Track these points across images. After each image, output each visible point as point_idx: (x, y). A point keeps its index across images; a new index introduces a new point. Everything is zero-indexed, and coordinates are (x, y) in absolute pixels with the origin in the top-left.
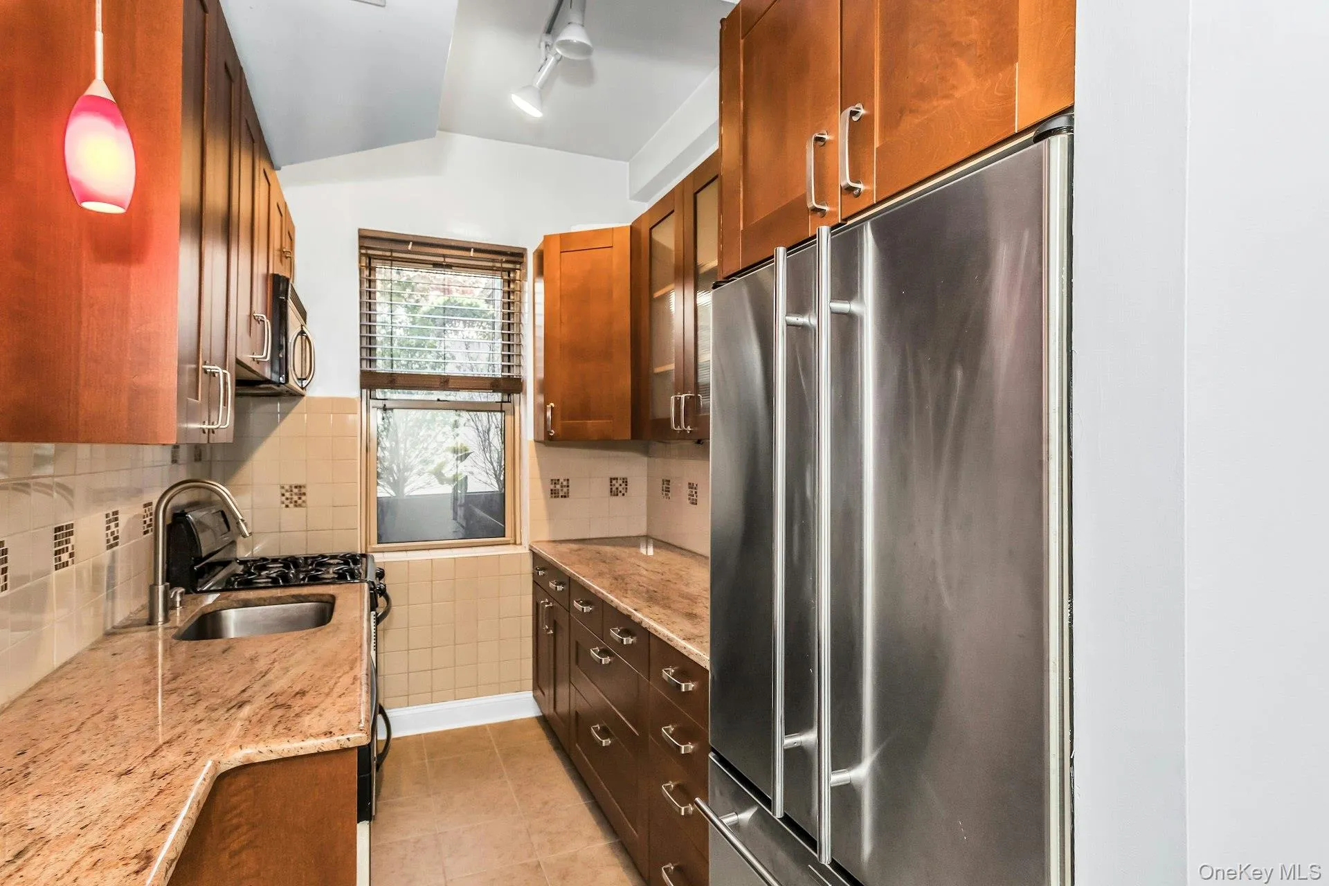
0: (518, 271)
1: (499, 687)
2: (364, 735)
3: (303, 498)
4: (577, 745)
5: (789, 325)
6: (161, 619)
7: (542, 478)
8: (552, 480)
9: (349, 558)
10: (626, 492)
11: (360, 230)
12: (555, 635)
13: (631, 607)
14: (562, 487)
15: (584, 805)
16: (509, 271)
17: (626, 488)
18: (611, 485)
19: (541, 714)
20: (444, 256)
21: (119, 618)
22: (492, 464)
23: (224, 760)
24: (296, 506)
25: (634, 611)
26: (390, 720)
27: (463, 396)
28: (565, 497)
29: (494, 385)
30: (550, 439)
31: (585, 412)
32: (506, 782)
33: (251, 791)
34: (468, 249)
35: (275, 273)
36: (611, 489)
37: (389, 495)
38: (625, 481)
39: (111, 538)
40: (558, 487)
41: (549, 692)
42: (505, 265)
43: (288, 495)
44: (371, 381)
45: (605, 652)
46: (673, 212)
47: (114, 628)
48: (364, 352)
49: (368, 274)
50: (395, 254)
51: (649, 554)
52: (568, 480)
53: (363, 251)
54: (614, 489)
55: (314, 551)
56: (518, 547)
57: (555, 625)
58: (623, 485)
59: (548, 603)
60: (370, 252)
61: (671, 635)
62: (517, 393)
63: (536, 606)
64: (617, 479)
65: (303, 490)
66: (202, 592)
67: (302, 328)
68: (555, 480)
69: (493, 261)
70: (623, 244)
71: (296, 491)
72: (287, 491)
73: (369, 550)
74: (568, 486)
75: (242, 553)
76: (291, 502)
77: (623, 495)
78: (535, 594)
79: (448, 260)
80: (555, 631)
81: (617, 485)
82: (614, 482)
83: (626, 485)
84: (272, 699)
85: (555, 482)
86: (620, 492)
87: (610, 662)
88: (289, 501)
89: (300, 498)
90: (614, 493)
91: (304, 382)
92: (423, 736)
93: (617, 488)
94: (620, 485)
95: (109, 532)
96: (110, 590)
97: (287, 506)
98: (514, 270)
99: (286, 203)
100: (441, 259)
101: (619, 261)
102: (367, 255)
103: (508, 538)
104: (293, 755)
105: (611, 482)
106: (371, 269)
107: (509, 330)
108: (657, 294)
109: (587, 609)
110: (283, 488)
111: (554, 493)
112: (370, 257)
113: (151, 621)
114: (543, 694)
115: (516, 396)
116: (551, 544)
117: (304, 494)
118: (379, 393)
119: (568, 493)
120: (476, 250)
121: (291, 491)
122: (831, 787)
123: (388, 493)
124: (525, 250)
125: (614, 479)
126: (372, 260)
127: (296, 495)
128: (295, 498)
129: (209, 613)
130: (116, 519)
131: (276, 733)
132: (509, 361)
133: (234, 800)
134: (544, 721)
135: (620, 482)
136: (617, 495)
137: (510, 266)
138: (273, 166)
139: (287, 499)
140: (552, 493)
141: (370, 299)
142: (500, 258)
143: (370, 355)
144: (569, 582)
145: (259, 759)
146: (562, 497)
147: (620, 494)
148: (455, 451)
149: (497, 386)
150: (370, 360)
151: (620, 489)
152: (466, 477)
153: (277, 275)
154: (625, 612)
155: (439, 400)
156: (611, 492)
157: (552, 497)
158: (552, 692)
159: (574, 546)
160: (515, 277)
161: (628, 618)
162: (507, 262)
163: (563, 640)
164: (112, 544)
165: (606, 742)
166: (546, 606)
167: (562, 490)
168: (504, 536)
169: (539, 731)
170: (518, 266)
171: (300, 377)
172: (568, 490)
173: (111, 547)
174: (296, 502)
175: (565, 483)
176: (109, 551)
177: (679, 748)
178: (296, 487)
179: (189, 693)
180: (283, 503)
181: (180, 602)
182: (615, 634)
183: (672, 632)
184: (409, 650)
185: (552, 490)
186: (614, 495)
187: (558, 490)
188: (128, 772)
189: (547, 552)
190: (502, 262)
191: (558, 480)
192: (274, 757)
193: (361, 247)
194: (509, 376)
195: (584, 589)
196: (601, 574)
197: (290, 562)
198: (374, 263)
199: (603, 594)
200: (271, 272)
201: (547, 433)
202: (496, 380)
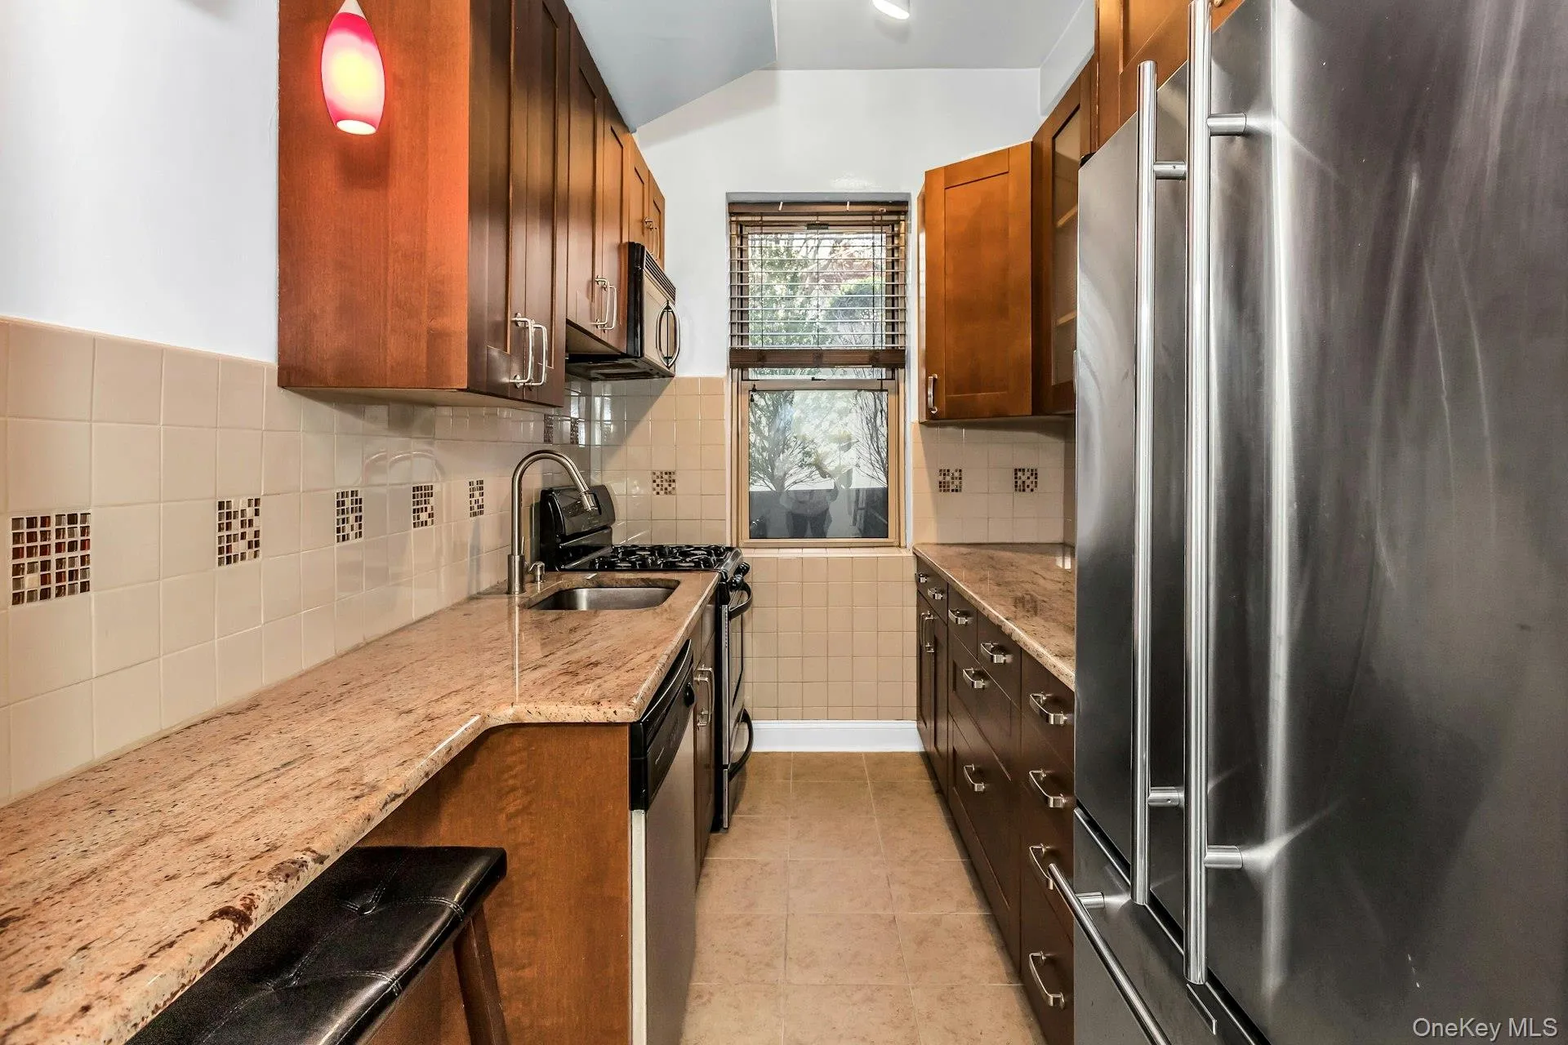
0: (903, 223)
1: (877, 712)
2: (632, 711)
3: (673, 485)
4: (954, 788)
5: (1159, 177)
6: (517, 589)
7: (929, 468)
8: (941, 471)
9: (713, 549)
10: (1036, 487)
11: (727, 194)
12: (935, 654)
13: (1003, 615)
14: (953, 478)
15: (961, 864)
16: (893, 224)
17: (1036, 482)
18: (1016, 478)
19: (923, 750)
20: (818, 214)
21: (485, 586)
22: (880, 455)
23: (493, 714)
24: (666, 493)
25: (1005, 620)
26: (754, 731)
27: (838, 374)
28: (957, 491)
29: (874, 358)
30: (932, 420)
31: (974, 382)
32: (873, 819)
33: (525, 754)
34: (845, 204)
35: (631, 241)
36: (1016, 482)
37: (769, 490)
38: (1034, 473)
39: (476, 506)
40: (948, 478)
41: (931, 725)
42: (885, 218)
43: (658, 481)
44: (742, 359)
45: (980, 675)
46: (1078, 108)
47: (478, 593)
48: (736, 327)
49: (739, 243)
50: (765, 218)
51: (1066, 568)
52: (960, 471)
53: (734, 219)
54: (1019, 482)
55: (682, 542)
56: (902, 550)
57: (936, 644)
58: (1032, 478)
59: (929, 616)
60: (741, 219)
61: (1041, 650)
62: (902, 368)
63: (920, 618)
64: (1024, 470)
65: (673, 477)
66: (565, 570)
67: (668, 303)
68: (945, 470)
69: (873, 214)
70: (1023, 166)
71: (665, 477)
72: (658, 477)
73: (741, 545)
74: (960, 478)
75: (618, 540)
76: (662, 489)
77: (1032, 490)
78: (918, 606)
79: (822, 218)
80: (935, 650)
81: (1024, 478)
82: (1019, 474)
83: (1036, 478)
84: (566, 666)
85: (944, 473)
86: (1028, 486)
87: (984, 688)
88: (659, 488)
89: (670, 485)
90: (1020, 487)
91: (670, 360)
92: (792, 754)
93: (1024, 482)
94: (1028, 478)
95: (473, 500)
96: (475, 557)
97: (658, 493)
98: (898, 222)
99: (649, 171)
100: (813, 219)
101: (1017, 190)
102: (738, 222)
103: (892, 537)
104: (560, 721)
105: (1016, 474)
106: (742, 237)
107: (893, 293)
108: (1061, 223)
109: (963, 621)
110: (654, 474)
111: (943, 486)
112: (741, 225)
113: (509, 591)
114: (926, 724)
115: (901, 371)
116: (939, 547)
117: (674, 481)
118: (752, 374)
119: (960, 487)
120: (852, 203)
121: (662, 477)
122: (1207, 869)
123: (768, 486)
124: (909, 195)
125: (1020, 470)
126: (744, 227)
127: (665, 481)
128: (666, 485)
129: (566, 590)
130: (481, 489)
131: (550, 696)
132: (893, 330)
133: (510, 760)
134: (926, 757)
135: (1028, 474)
136: (1024, 490)
137: (895, 218)
138: (626, 129)
139: (658, 485)
140: (940, 487)
141: (742, 269)
142: (880, 209)
143: (742, 332)
144: (947, 588)
145: (527, 720)
146: (953, 490)
147: (1027, 490)
148: (838, 440)
149: (877, 360)
150: (742, 336)
151: (1028, 482)
152: (849, 472)
153: (633, 243)
154: (997, 622)
155: (813, 379)
156: (1016, 486)
157: (941, 491)
158: (933, 725)
159: (964, 550)
160: (899, 231)
161: (998, 629)
162: (889, 213)
163: (942, 659)
164: (478, 511)
165: (979, 787)
166: (927, 618)
167: (953, 483)
168: (887, 537)
169: (920, 768)
170: (902, 217)
171: (666, 356)
172: (960, 483)
173: (475, 514)
174: (666, 489)
175: (957, 474)
176: (473, 518)
177: (1047, 799)
178: (666, 473)
179: (500, 652)
180: (654, 489)
181: (541, 576)
182: (985, 649)
183: (1044, 646)
184: (778, 657)
185: (940, 483)
186: (1020, 491)
187: (947, 483)
188: (410, 711)
189: (931, 556)
190: (882, 214)
191: (948, 471)
192: (542, 720)
193: (731, 214)
194: (893, 347)
195: (960, 597)
196: (983, 580)
197: (658, 550)
198: (746, 230)
199: (976, 600)
200: (625, 240)
201: (929, 410)
202: (876, 352)
